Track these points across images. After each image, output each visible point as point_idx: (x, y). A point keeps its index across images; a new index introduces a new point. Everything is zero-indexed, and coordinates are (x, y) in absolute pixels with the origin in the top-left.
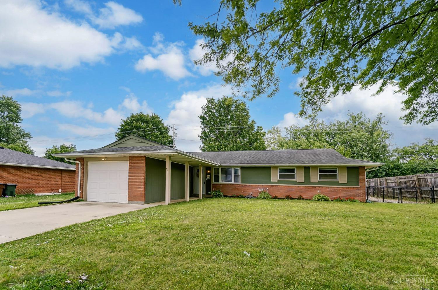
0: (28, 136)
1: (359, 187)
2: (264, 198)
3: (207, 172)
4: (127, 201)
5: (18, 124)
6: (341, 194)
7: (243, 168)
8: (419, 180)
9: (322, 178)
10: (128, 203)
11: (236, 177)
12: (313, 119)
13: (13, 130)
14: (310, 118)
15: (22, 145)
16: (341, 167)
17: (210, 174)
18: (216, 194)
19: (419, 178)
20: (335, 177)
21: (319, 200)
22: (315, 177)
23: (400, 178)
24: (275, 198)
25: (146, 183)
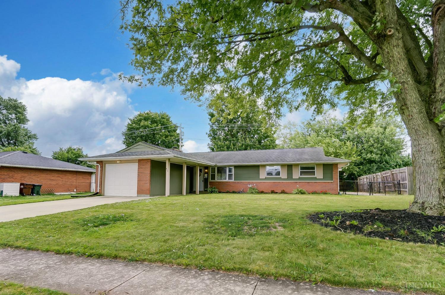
0: (35, 138)
1: (333, 181)
2: (252, 193)
3: (205, 170)
4: (136, 195)
5: (25, 125)
6: (318, 188)
7: (236, 167)
8: (393, 174)
9: (303, 174)
10: (137, 196)
11: (230, 176)
13: (22, 132)
15: (30, 148)
16: (318, 165)
17: (207, 173)
18: (212, 190)
19: (393, 173)
20: (313, 173)
21: (297, 193)
22: (296, 174)
24: (262, 192)
25: (151, 181)
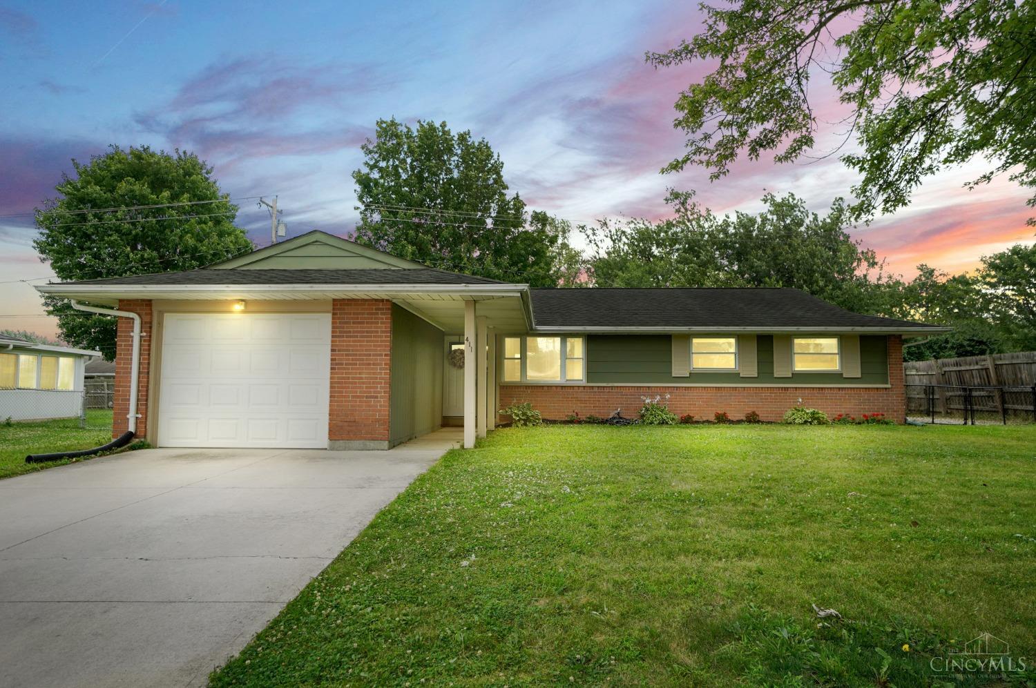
1: (889, 386)
2: (663, 422)
4: (325, 443)
6: (850, 407)
7: (592, 338)
8: (997, 367)
9: (800, 364)
11: (571, 366)
12: (683, 204)
14: (677, 201)
16: (846, 337)
19: (998, 363)
20: (832, 362)
21: (806, 422)
22: (785, 363)
23: (944, 365)
24: (688, 421)
25: (391, 385)
